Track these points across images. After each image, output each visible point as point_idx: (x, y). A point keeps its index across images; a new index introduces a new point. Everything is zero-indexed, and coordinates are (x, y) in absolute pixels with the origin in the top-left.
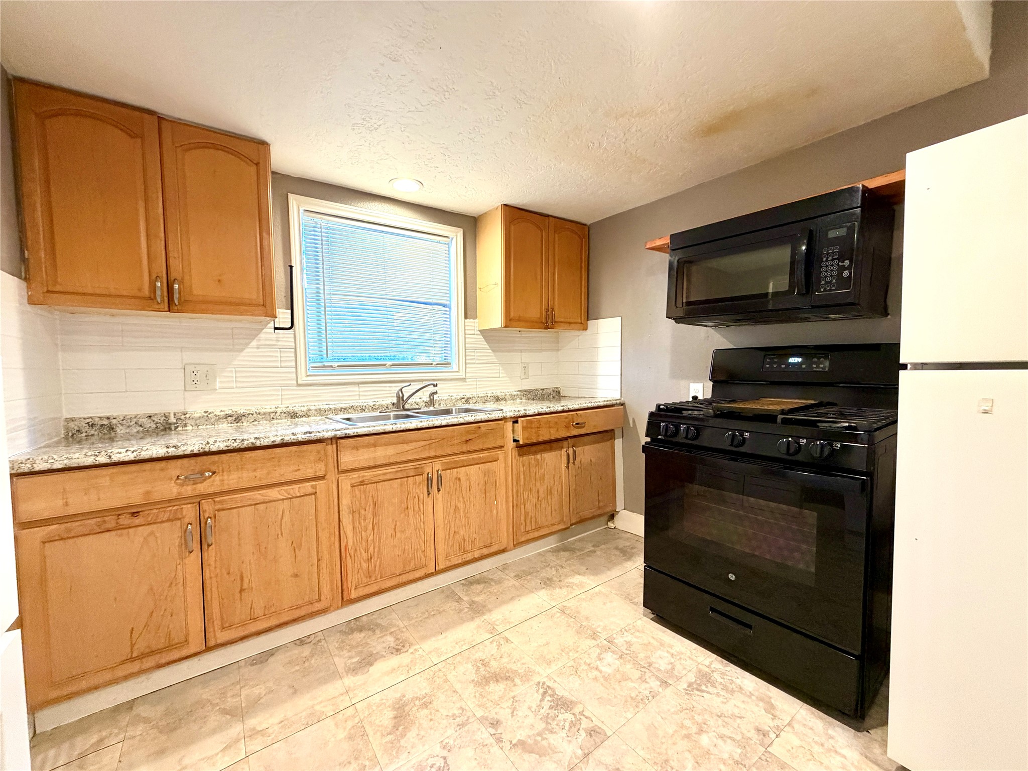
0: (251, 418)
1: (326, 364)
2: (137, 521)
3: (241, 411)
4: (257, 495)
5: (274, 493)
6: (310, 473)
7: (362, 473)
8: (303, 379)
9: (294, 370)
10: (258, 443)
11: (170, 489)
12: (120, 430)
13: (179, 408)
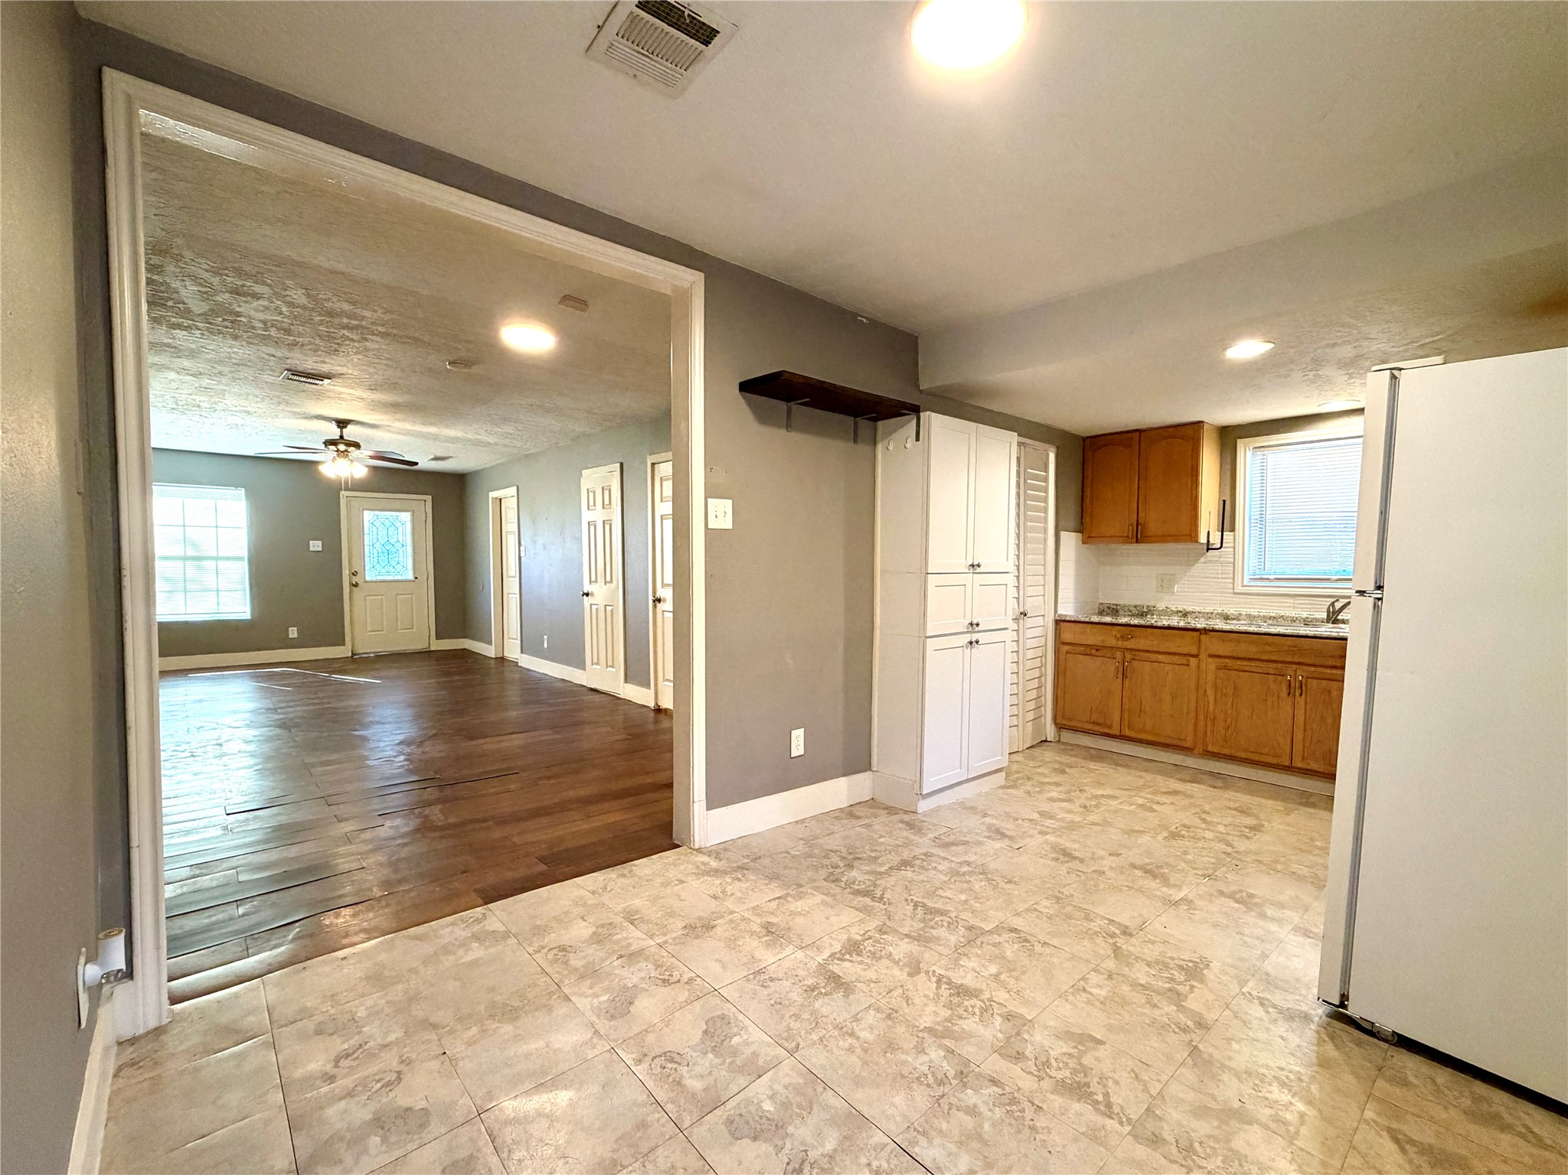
0: (1194, 615)
1: (1264, 577)
2: (1098, 654)
3: (1189, 609)
4: (1153, 657)
5: (1161, 657)
6: (1186, 650)
7: (1227, 660)
8: (1239, 589)
9: (1231, 581)
10: (1155, 624)
11: (1112, 642)
12: (1121, 612)
13: (1151, 604)
